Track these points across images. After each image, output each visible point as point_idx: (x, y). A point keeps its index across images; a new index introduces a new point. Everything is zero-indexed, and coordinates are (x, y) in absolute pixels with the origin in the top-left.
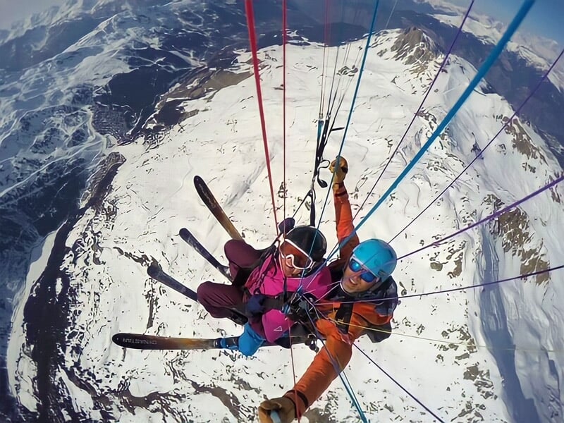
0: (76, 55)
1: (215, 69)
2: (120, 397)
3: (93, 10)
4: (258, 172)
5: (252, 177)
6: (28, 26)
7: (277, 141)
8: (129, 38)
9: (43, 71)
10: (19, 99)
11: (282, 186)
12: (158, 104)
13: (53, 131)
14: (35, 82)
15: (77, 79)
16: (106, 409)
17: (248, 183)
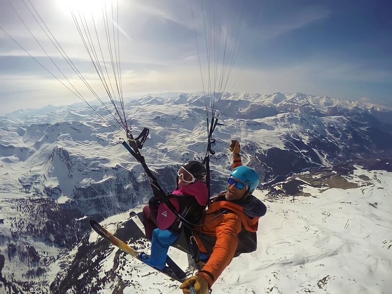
0: (258, 125)
1: (336, 173)
2: (119, 284)
3: (278, 105)
4: (318, 258)
5: (312, 258)
6: (241, 97)
8: (292, 130)
9: (236, 124)
10: (218, 129)
11: (326, 278)
12: (290, 178)
13: (224, 156)
14: (231, 126)
15: (252, 137)
16: (108, 280)
17: (306, 260)
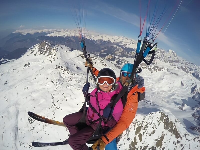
4: (17, 120)
5: (16, 123)
7: (16, 104)
11: (29, 119)
17: (16, 126)
